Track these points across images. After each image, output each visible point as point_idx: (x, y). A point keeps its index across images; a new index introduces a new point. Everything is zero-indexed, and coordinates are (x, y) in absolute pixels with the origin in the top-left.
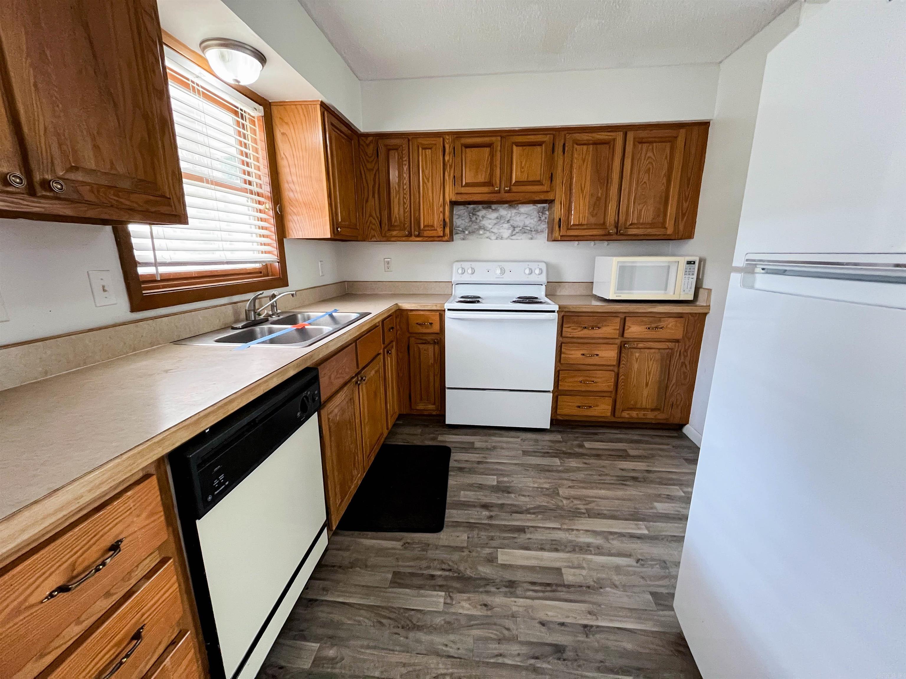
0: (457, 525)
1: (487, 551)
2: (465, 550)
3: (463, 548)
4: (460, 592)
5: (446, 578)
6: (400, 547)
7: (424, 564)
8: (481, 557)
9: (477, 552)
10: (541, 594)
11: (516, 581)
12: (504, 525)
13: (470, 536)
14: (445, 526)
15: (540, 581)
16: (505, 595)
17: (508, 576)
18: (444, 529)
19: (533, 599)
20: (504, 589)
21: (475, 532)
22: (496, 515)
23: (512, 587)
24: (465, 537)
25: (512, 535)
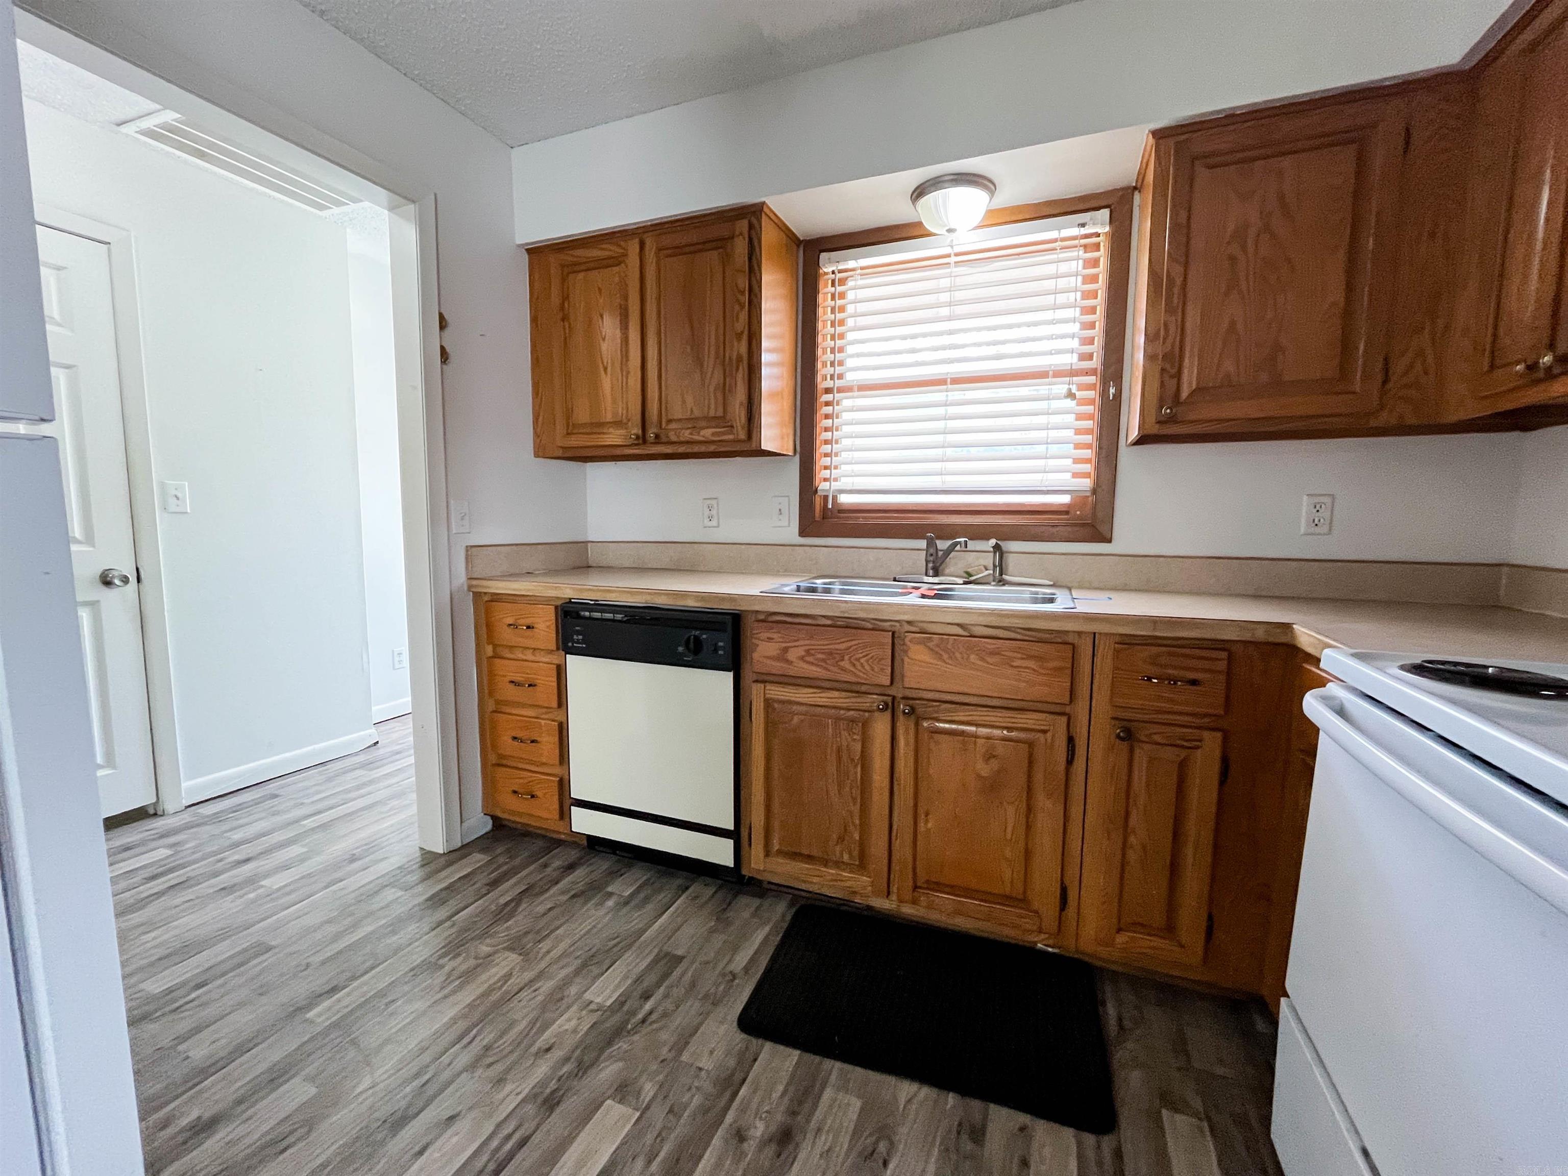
0: (746, 1062)
1: (649, 1089)
2: (673, 1053)
3: (680, 1052)
4: (595, 1023)
5: (633, 1013)
6: (732, 967)
7: (678, 992)
8: (640, 1075)
9: (657, 1073)
10: (495, 1143)
11: (551, 1113)
12: (701, 1157)
13: (703, 1073)
14: (749, 1038)
15: (519, 1157)
16: (542, 1084)
17: (571, 1105)
18: (744, 1036)
19: (499, 1126)
20: (553, 1085)
21: (708, 1087)
22: (743, 1154)
23: (545, 1101)
24: (706, 1063)
25: (662, 1155)
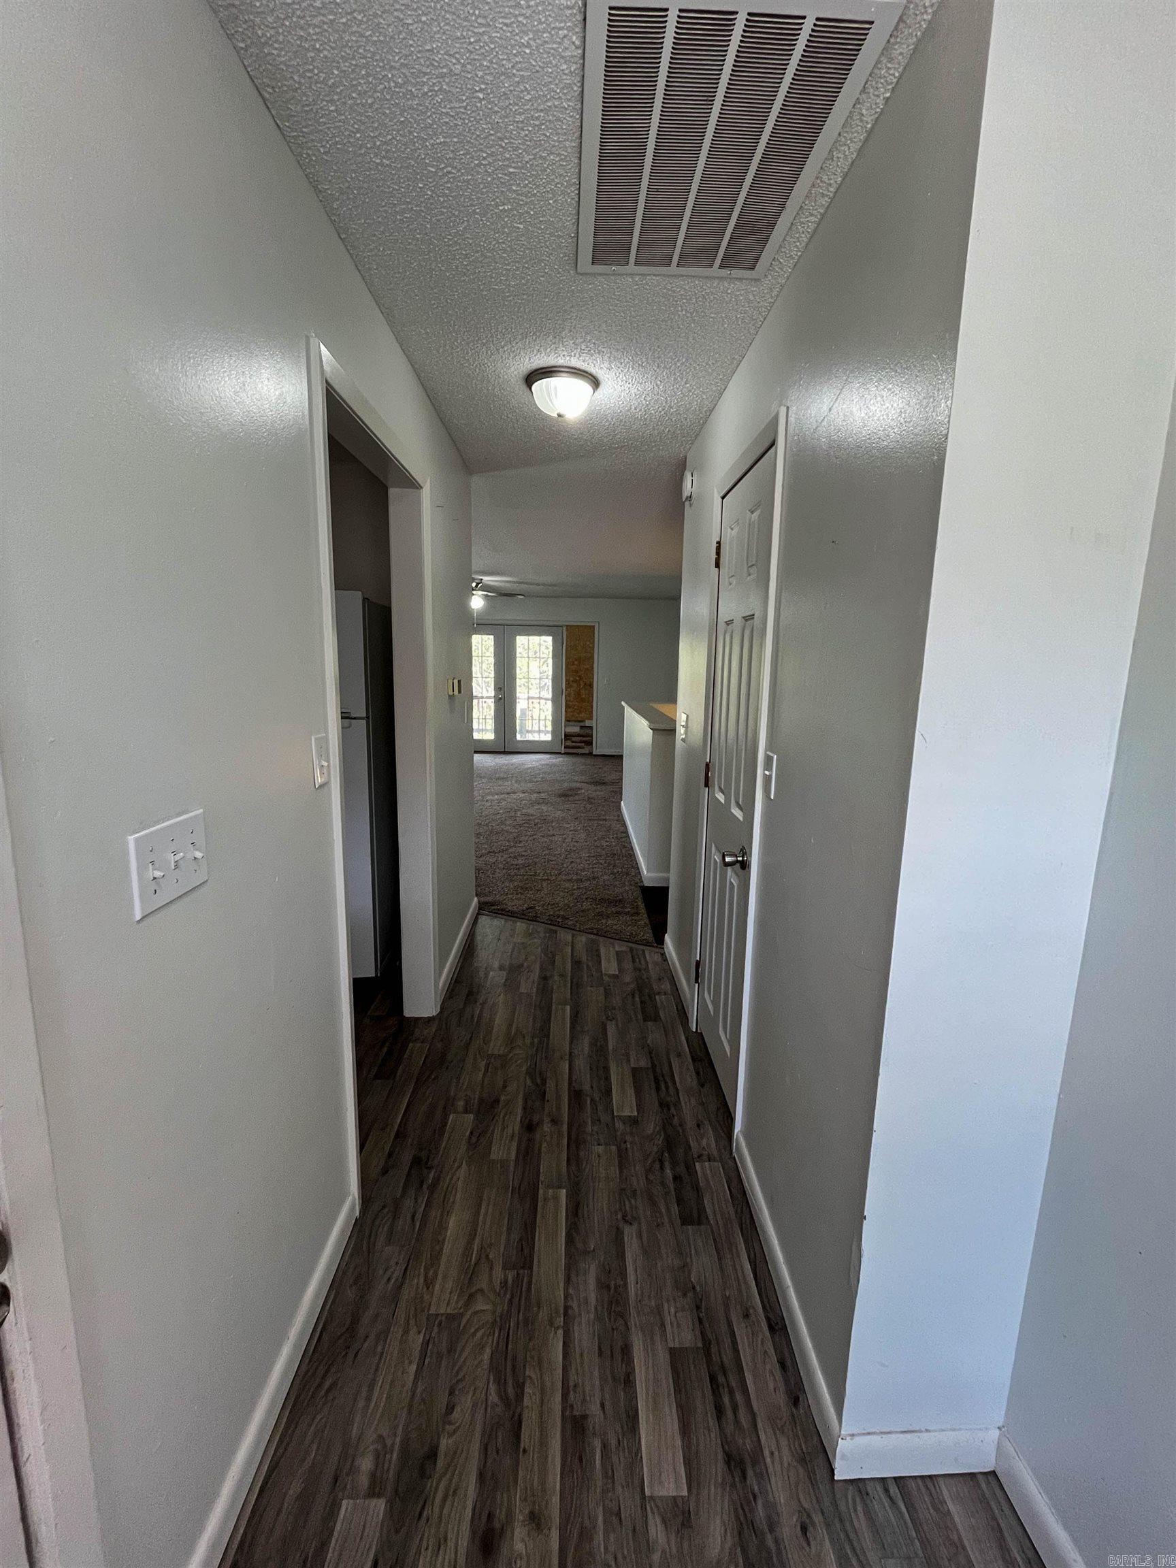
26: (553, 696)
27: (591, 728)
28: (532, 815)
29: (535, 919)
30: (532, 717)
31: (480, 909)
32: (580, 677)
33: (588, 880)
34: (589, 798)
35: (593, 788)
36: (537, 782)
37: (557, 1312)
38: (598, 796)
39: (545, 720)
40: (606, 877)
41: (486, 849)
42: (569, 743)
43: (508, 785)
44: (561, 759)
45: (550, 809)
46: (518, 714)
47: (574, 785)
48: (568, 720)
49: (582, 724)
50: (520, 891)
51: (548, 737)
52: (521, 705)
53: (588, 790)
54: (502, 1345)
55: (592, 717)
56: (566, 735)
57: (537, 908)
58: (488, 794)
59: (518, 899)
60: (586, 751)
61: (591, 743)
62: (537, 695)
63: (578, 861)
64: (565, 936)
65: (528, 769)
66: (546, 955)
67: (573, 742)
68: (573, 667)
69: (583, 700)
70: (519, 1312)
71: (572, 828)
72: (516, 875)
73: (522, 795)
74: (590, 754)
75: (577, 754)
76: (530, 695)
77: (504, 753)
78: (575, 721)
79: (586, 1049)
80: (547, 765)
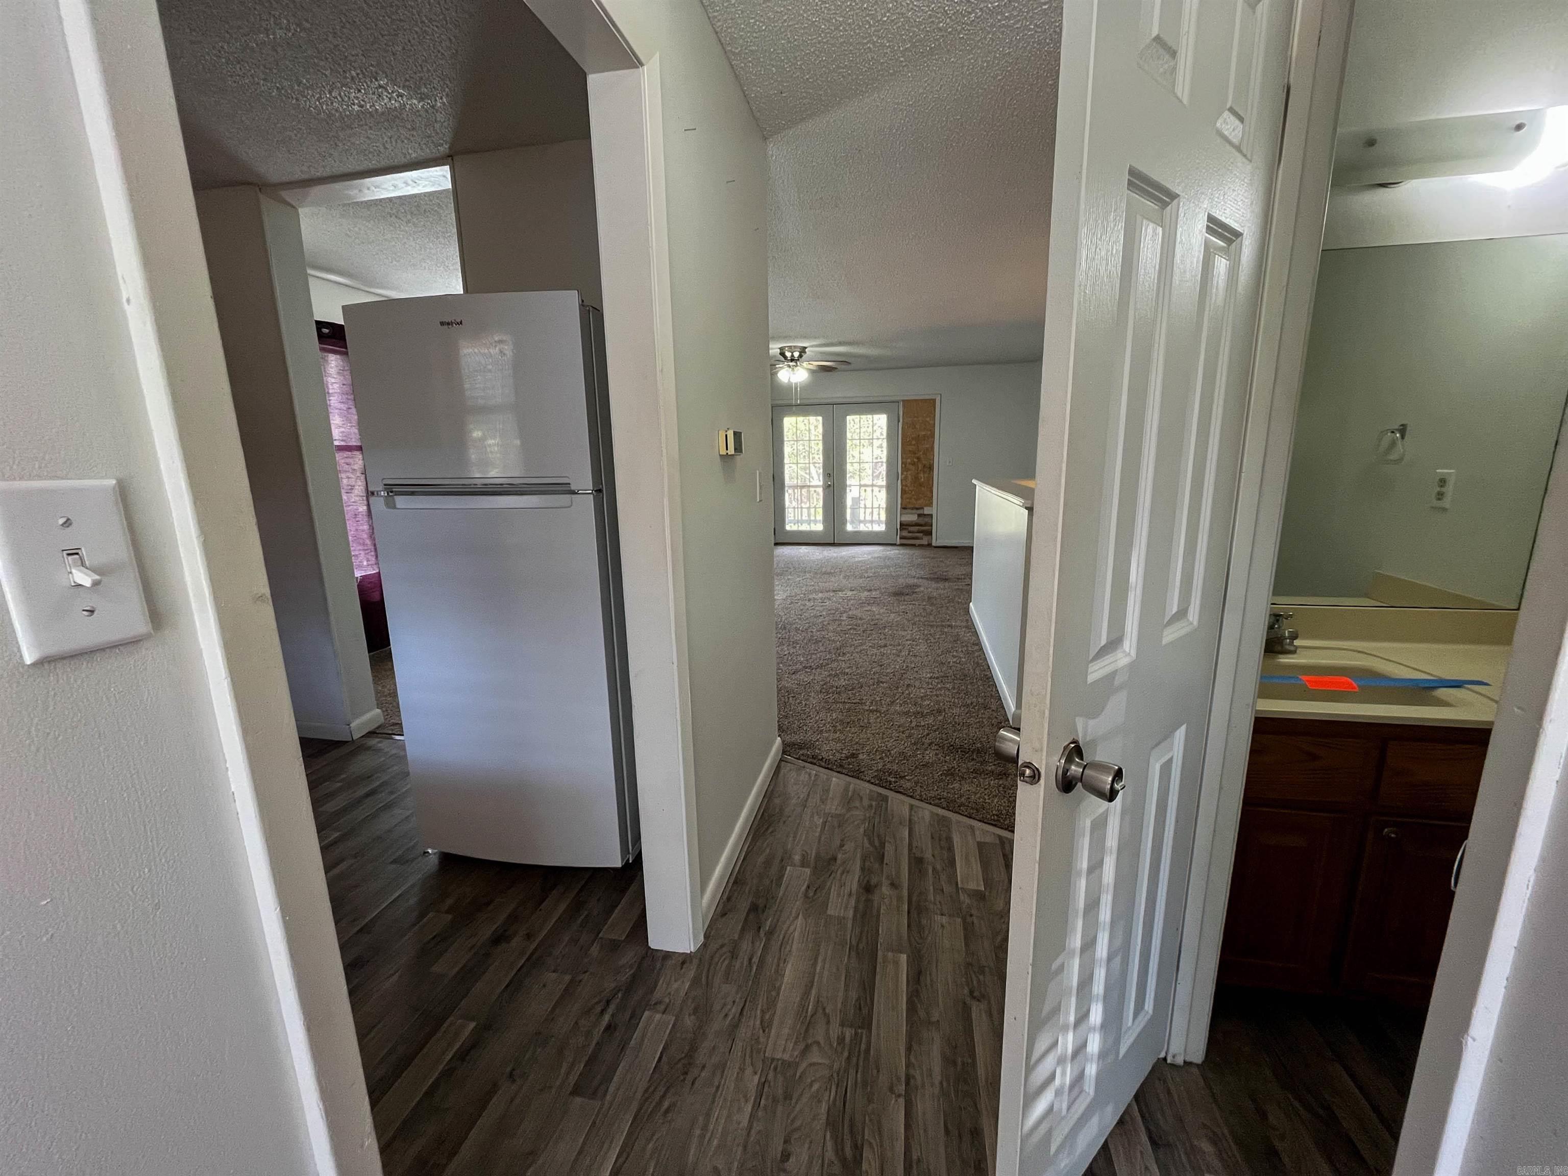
26: (887, 483)
27: (931, 516)
28: (861, 619)
29: (857, 774)
30: (865, 505)
31: (784, 752)
32: (918, 458)
33: (931, 713)
34: (929, 598)
35: (934, 585)
36: (868, 577)
37: (899, 1079)
38: (940, 595)
39: (879, 508)
40: (956, 711)
41: (802, 663)
42: (905, 533)
43: (833, 582)
44: (897, 551)
45: (882, 611)
46: (849, 502)
47: (911, 581)
48: (904, 508)
49: (920, 512)
50: (839, 727)
51: (882, 528)
52: (852, 494)
53: (930, 588)
54: (839, 1104)
55: (932, 503)
56: (901, 524)
57: (861, 756)
58: (811, 592)
59: (838, 740)
60: (925, 541)
61: (931, 533)
62: (870, 483)
63: (917, 684)
64: (899, 804)
65: (859, 562)
66: (871, 843)
67: (909, 532)
68: (911, 448)
69: (921, 485)
70: (857, 1072)
71: (909, 637)
72: (836, 702)
73: (850, 593)
74: (929, 545)
75: (914, 545)
76: (862, 483)
77: (833, 544)
78: (912, 509)
79: (937, 1069)
80: (880, 557)
